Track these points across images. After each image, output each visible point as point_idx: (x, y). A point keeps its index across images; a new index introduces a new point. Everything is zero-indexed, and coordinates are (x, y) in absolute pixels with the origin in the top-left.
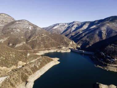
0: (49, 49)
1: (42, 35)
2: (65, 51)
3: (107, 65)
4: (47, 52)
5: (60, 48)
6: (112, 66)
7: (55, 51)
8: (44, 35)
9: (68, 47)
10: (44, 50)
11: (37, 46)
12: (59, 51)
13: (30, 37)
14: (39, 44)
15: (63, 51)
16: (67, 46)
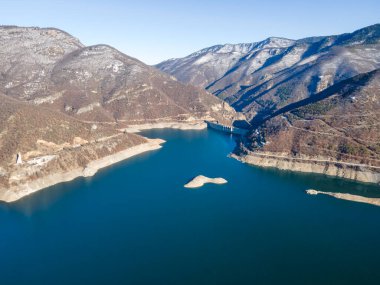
0: (155, 122)
1: (142, 88)
2: (190, 128)
3: (246, 153)
4: (148, 127)
5: (181, 119)
6: (255, 155)
7: (168, 125)
8: (147, 87)
9: (202, 119)
10: (141, 123)
11: (127, 114)
12: (176, 127)
13: (112, 93)
14: (132, 109)
15: (185, 127)
16: (201, 115)
